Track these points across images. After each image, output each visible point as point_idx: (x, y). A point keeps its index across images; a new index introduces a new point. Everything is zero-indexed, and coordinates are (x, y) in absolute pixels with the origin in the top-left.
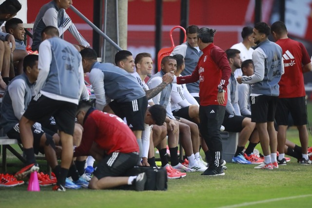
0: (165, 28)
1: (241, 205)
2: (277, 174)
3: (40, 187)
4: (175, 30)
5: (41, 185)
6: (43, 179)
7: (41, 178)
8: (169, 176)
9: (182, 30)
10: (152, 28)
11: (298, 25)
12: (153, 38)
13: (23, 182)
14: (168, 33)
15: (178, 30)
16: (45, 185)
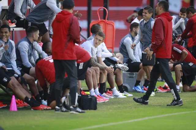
0: (93, 8)
1: (144, 119)
2: (165, 99)
3: (17, 108)
4: (101, 9)
5: (18, 107)
6: (19, 103)
7: (18, 102)
8: (98, 101)
9: (104, 10)
10: (85, 8)
11: (176, 6)
12: (86, 15)
13: (7, 105)
14: (96, 11)
15: (102, 9)
16: (21, 107)
